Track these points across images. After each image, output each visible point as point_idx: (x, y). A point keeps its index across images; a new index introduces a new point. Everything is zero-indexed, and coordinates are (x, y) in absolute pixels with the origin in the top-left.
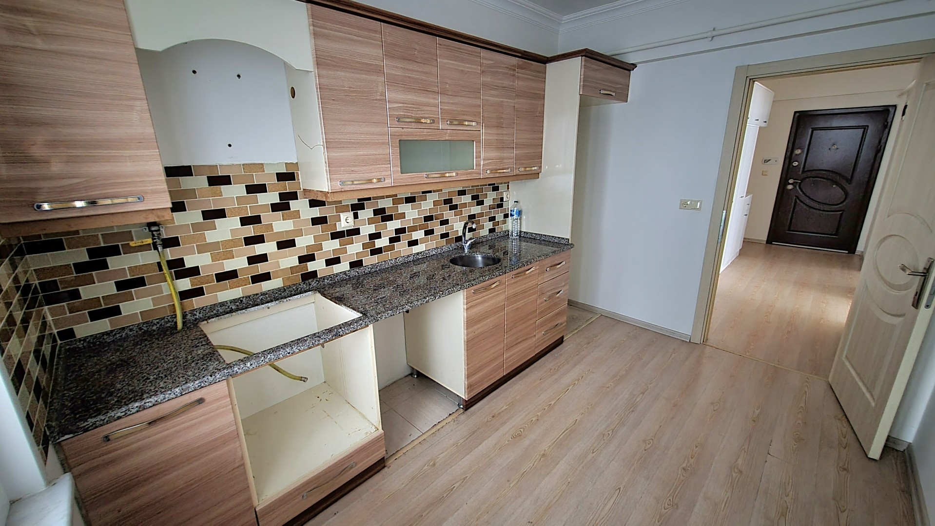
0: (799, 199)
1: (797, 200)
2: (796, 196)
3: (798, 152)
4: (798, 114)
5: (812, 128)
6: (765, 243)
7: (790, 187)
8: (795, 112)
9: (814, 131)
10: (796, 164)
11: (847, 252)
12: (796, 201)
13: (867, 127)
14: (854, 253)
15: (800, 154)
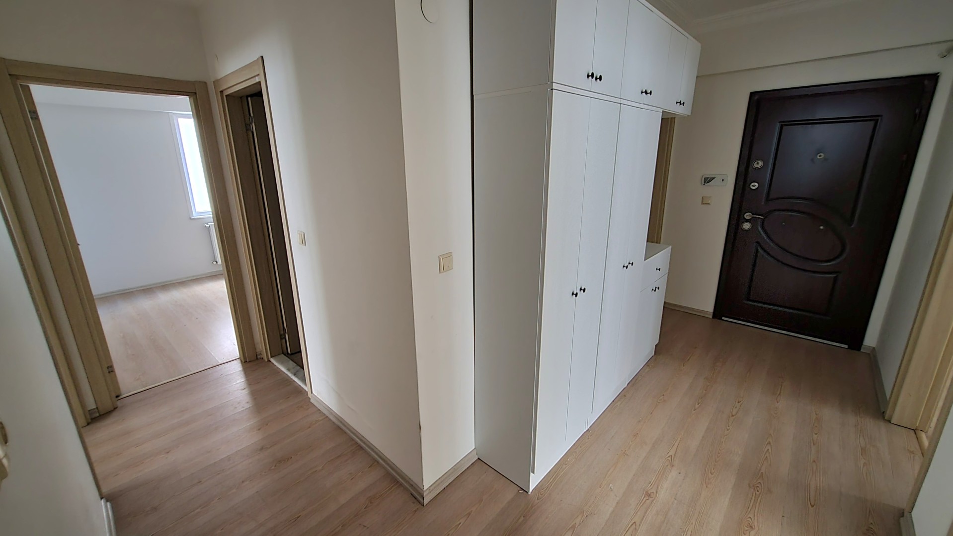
0: (763, 248)
1: (759, 249)
2: (758, 242)
3: (758, 165)
4: (756, 97)
5: (780, 122)
6: (711, 317)
7: (747, 226)
8: (752, 94)
9: (785, 127)
10: (755, 186)
11: (846, 346)
12: (757, 251)
13: (880, 118)
14: (859, 349)
15: (761, 168)
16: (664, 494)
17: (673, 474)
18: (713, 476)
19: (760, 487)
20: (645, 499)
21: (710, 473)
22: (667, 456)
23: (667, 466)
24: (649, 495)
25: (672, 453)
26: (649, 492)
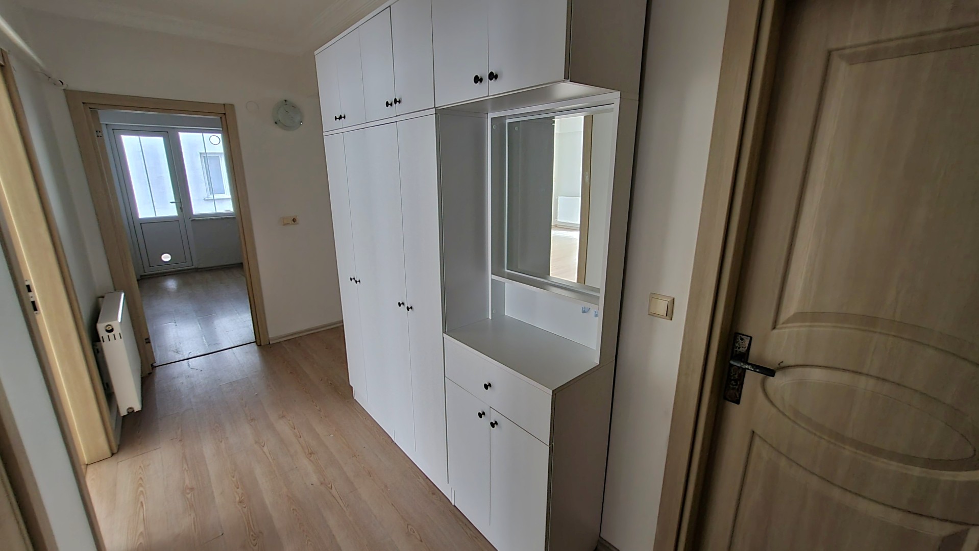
16: (305, 463)
17: (314, 479)
18: (292, 509)
19: (252, 541)
20: (310, 450)
21: (295, 509)
22: (333, 486)
23: (324, 480)
24: (311, 454)
25: (334, 491)
26: (313, 455)
